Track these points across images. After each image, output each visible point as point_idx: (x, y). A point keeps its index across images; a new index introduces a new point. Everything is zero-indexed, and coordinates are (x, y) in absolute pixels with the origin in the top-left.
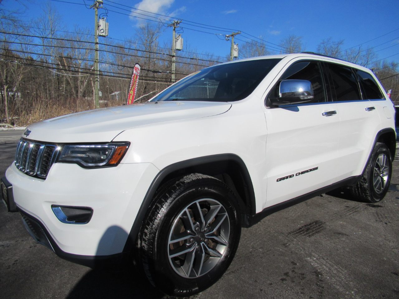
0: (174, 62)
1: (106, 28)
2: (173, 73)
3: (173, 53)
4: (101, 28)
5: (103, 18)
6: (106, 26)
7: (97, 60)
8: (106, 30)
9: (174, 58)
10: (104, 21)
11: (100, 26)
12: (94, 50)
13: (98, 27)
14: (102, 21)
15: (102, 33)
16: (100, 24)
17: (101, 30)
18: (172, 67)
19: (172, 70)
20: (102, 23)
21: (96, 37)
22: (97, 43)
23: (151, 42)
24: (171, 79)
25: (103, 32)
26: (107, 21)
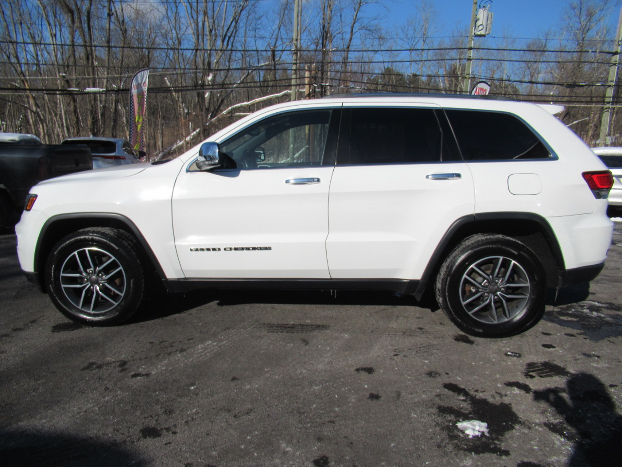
0: (615, 64)
1: (487, 22)
2: (610, 86)
3: (615, 47)
4: (479, 23)
5: (484, 7)
6: (488, 18)
7: (469, 74)
8: (487, 25)
9: (615, 56)
10: (485, 11)
11: (479, 19)
12: (465, 59)
13: (476, 21)
14: (482, 11)
15: (480, 31)
16: (478, 17)
17: (479, 26)
18: (611, 74)
19: (610, 79)
20: (482, 15)
21: (470, 39)
22: (471, 49)
23: (586, 30)
24: (604, 96)
25: (482, 30)
26: (490, 10)
